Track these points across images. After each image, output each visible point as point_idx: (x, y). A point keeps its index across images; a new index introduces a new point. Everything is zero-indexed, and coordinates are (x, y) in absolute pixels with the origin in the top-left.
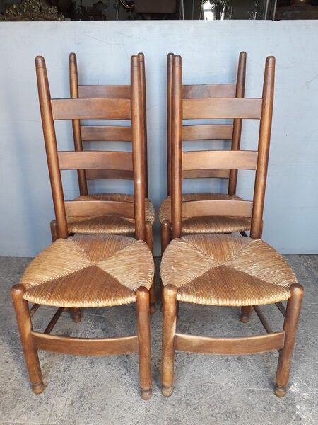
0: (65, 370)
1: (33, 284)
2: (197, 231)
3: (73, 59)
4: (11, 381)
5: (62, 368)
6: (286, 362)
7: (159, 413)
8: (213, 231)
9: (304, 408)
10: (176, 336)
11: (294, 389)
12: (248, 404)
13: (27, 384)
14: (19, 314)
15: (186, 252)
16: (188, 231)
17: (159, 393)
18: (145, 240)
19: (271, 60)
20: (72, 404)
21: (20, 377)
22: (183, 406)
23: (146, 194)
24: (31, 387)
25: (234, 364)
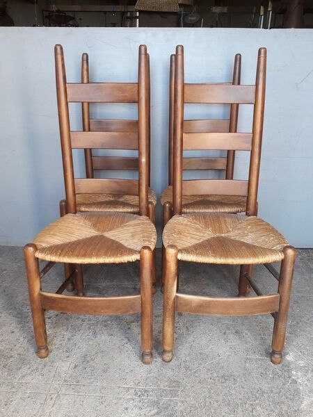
0: (69, 339)
1: (44, 245)
2: (196, 211)
3: (85, 58)
4: (17, 348)
5: (66, 337)
6: (281, 326)
7: (159, 376)
8: (210, 211)
9: (299, 374)
10: (177, 297)
11: (289, 358)
12: (245, 369)
13: (32, 350)
14: (30, 272)
15: (186, 225)
16: (188, 211)
17: (159, 360)
18: (148, 215)
19: (262, 50)
20: (75, 367)
21: (26, 344)
22: (183, 370)
23: (149, 184)
24: (36, 352)
25: (231, 337)
